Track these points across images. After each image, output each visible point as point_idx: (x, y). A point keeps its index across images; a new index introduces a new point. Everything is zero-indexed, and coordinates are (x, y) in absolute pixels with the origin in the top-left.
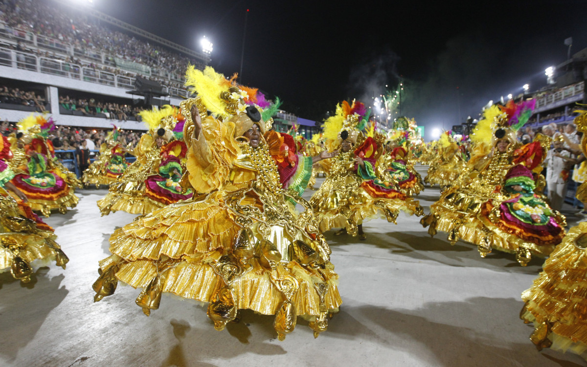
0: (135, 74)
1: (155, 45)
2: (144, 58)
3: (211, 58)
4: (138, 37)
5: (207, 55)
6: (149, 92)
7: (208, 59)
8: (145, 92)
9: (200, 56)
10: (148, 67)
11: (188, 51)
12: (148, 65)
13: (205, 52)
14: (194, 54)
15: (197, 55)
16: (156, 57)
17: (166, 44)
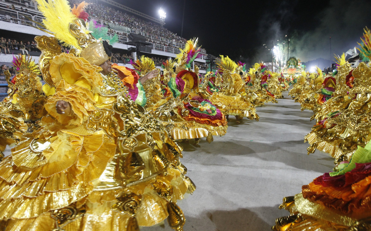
0: (122, 33)
1: (130, 14)
2: (126, 23)
3: (165, 22)
4: (120, 10)
5: (163, 20)
6: (139, 43)
7: (163, 23)
8: (136, 43)
9: (158, 21)
10: (129, 28)
11: (151, 18)
12: (129, 27)
13: (161, 18)
14: (155, 20)
15: (156, 20)
16: (132, 22)
17: (137, 14)
